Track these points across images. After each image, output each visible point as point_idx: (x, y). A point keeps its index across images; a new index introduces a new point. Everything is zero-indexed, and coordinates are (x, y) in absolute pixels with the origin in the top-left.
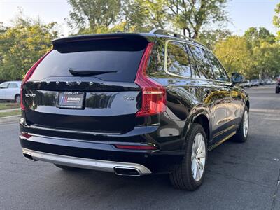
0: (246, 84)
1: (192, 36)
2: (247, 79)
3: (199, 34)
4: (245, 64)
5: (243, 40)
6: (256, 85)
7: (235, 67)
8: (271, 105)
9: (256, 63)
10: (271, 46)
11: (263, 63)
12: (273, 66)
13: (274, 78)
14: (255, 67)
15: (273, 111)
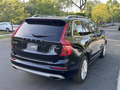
0: (106, 25)
1: (84, 3)
2: (106, 23)
3: (87, 2)
4: (106, 16)
5: (106, 6)
6: (110, 26)
7: (101, 18)
8: (116, 37)
9: (111, 16)
10: (118, 8)
11: (114, 16)
12: (118, 17)
13: (118, 22)
14: (110, 18)
15: (116, 40)
